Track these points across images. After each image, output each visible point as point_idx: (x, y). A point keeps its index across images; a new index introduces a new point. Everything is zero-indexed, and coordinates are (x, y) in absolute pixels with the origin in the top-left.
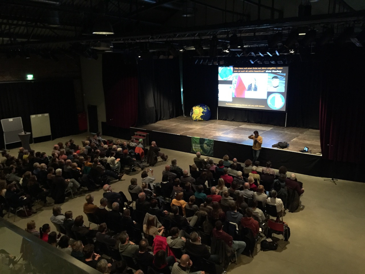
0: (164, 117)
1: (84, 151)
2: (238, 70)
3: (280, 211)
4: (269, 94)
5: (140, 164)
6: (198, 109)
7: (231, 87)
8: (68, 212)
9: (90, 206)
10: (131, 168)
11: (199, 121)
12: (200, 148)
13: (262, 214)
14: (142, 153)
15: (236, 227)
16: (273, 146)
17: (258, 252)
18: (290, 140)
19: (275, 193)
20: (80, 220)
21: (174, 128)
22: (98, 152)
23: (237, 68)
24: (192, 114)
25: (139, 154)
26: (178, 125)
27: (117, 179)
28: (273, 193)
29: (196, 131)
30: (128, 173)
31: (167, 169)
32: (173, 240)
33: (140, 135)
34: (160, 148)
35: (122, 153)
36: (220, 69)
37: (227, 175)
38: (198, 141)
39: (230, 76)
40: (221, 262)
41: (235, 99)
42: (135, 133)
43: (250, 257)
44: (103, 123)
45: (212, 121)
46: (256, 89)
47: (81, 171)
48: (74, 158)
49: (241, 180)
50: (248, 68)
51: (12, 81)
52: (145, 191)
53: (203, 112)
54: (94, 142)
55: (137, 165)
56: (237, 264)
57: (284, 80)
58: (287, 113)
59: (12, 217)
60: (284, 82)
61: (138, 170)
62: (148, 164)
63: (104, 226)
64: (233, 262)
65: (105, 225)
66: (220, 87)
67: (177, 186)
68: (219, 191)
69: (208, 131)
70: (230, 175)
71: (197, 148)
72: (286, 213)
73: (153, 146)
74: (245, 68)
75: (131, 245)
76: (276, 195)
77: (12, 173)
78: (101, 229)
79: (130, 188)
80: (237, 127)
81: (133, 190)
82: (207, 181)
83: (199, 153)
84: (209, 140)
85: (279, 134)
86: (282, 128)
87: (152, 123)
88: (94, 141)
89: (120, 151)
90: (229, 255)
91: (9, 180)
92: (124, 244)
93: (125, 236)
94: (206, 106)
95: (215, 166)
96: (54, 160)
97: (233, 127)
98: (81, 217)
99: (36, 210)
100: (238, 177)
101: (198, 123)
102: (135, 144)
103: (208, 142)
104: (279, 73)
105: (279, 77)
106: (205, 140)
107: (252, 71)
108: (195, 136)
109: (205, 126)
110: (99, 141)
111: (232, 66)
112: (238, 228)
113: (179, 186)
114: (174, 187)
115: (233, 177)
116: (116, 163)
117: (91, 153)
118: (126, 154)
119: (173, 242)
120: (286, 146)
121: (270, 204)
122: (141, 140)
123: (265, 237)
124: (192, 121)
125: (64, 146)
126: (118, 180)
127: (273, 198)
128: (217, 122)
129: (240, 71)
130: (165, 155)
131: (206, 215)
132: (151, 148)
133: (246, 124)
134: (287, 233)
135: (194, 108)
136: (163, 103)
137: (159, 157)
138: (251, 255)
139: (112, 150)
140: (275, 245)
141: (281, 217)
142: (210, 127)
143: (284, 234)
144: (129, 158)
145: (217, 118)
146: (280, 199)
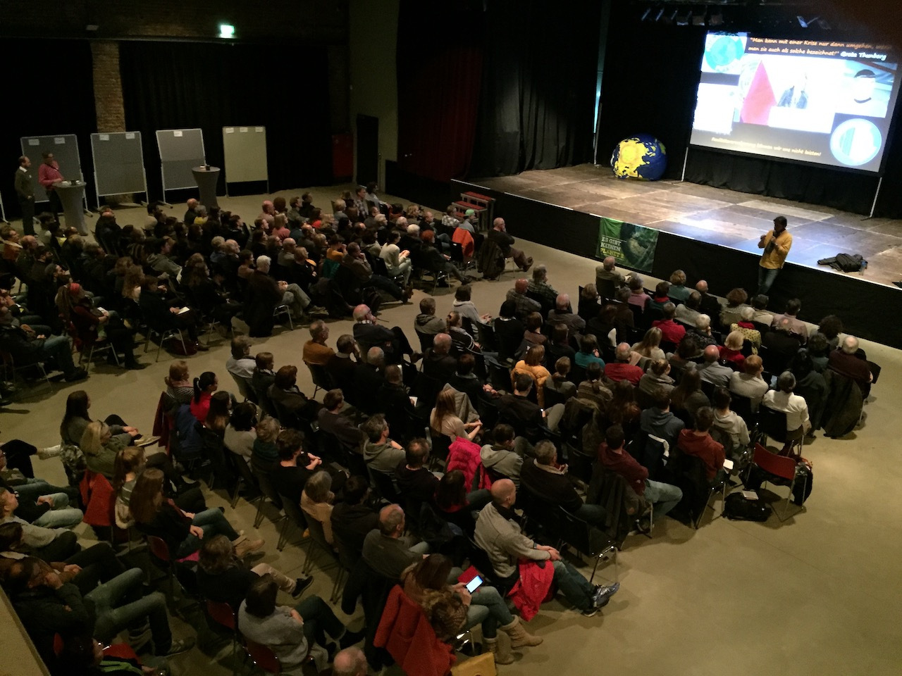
0: (541, 162)
1: (331, 224)
2: (760, 45)
3: (796, 427)
4: (840, 119)
5: (460, 272)
6: (634, 147)
7: (732, 94)
8: (263, 355)
9: (318, 348)
10: (437, 277)
11: (632, 179)
12: (619, 249)
13: (741, 428)
14: (470, 243)
15: (663, 450)
16: (821, 263)
17: (714, 518)
18: (873, 253)
19: (791, 381)
20: (287, 377)
21: (562, 191)
22: (360, 229)
23: (760, 41)
24: (616, 159)
25: (459, 245)
26: (573, 184)
27: (398, 301)
28: (786, 378)
29: (615, 204)
30: (427, 288)
31: (520, 288)
32: (495, 452)
33: (473, 202)
34: (514, 238)
35: (417, 238)
36: (712, 40)
37: (672, 320)
38: (617, 231)
39: (736, 60)
40: (608, 523)
41: (740, 128)
42: (463, 195)
43: (690, 527)
44: (388, 163)
45: (665, 182)
46: (803, 103)
47: (316, 269)
48: (304, 237)
49: (706, 339)
50: (791, 42)
51: (185, 38)
52: (452, 333)
53: (645, 158)
54: (358, 205)
55: (452, 274)
56: (650, 538)
57: (889, 84)
58: (881, 179)
59: (152, 350)
60: (890, 88)
61: (452, 284)
62: (481, 275)
63: (337, 397)
64: (641, 530)
65: (340, 394)
66: (704, 90)
67: (533, 330)
68: (642, 358)
69: (648, 207)
70: (680, 323)
71: (612, 247)
72: (815, 437)
73: (495, 229)
74: (781, 42)
75: (391, 449)
76: (791, 385)
77: (163, 253)
78: (331, 402)
79: (419, 322)
80: (731, 204)
81: (424, 326)
82: (614, 330)
83: (611, 259)
84: (646, 231)
85: (845, 232)
86: (860, 217)
87: (508, 175)
88: (358, 202)
89: (414, 233)
90: (631, 510)
91: (154, 268)
92: (374, 444)
93: (381, 426)
94: (656, 141)
95: (645, 296)
96: (258, 237)
97: (719, 204)
98: (292, 369)
99: (208, 343)
100: (697, 330)
101: (628, 184)
102: (455, 220)
103: (642, 236)
104: (879, 60)
105: (877, 72)
106: (636, 228)
107: (800, 51)
108: (610, 216)
109: (645, 195)
110: (371, 204)
111: (746, 34)
112: (670, 451)
113: (538, 331)
114: (527, 332)
115: (687, 327)
116: (400, 260)
117: (346, 231)
118: (427, 241)
119: (494, 455)
120: (857, 265)
121: (771, 407)
122: (470, 211)
123: (743, 487)
124: (614, 178)
125: (288, 207)
126: (400, 302)
127: (781, 392)
128: (678, 187)
129: (765, 50)
130: (527, 256)
131: (593, 410)
132: (492, 233)
133: (758, 199)
134: (803, 486)
135: (622, 144)
136: (544, 123)
137: (511, 259)
138: (692, 524)
139: (394, 228)
140: (763, 509)
141: (795, 444)
142: (658, 198)
143: (792, 486)
144: (434, 251)
145: (683, 178)
146: (801, 399)
